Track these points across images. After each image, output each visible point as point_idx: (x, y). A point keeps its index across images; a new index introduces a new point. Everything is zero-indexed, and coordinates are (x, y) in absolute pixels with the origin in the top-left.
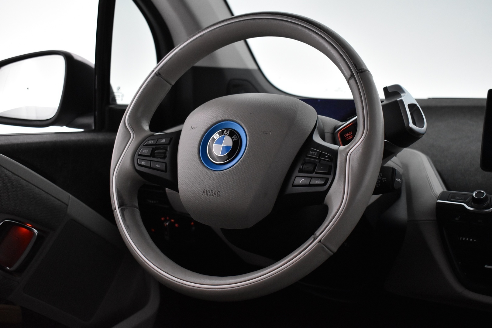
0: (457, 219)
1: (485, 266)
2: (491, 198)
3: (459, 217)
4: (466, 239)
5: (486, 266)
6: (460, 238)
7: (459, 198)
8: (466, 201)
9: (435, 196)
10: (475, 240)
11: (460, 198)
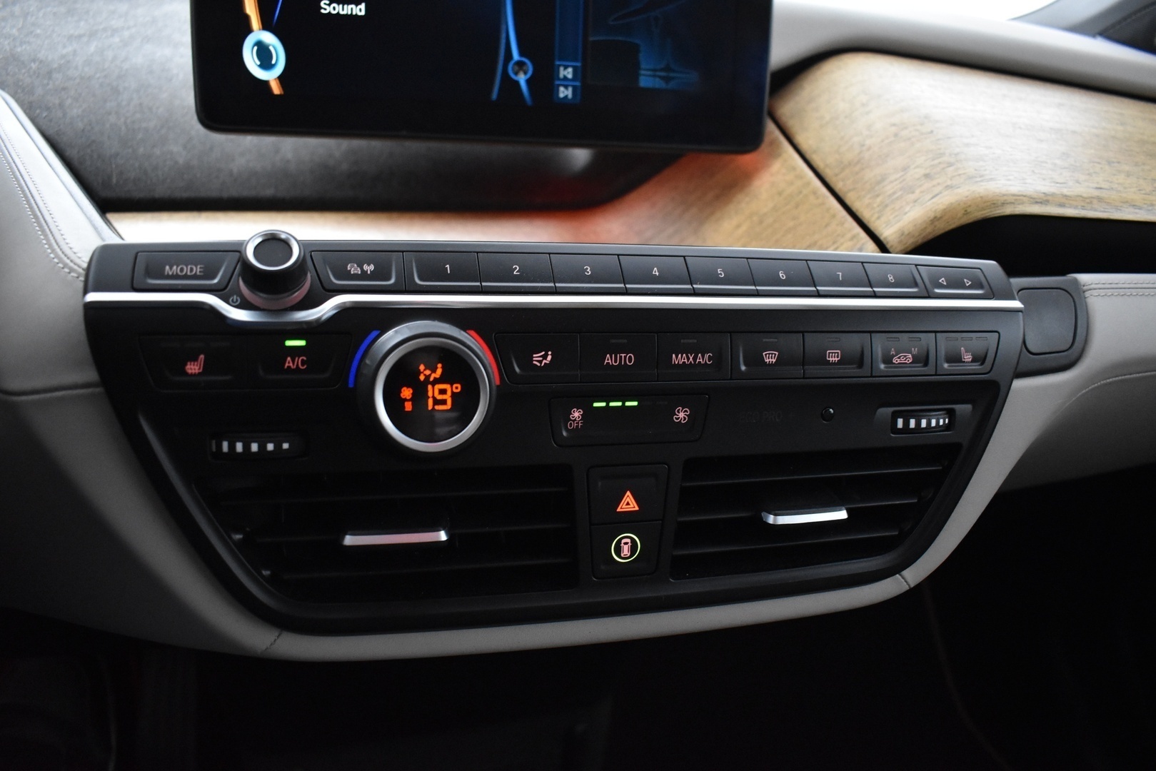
0: (193, 368)
1: (343, 538)
2: (311, 256)
3: (202, 356)
4: (247, 447)
5: (349, 540)
6: (220, 446)
7: (182, 270)
8: (216, 281)
9: (72, 270)
10: (286, 446)
11: (187, 270)
